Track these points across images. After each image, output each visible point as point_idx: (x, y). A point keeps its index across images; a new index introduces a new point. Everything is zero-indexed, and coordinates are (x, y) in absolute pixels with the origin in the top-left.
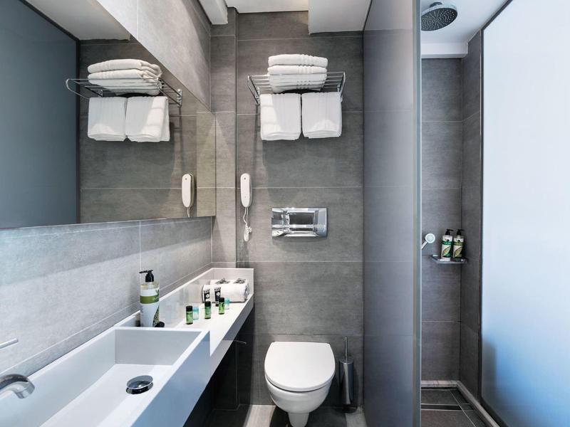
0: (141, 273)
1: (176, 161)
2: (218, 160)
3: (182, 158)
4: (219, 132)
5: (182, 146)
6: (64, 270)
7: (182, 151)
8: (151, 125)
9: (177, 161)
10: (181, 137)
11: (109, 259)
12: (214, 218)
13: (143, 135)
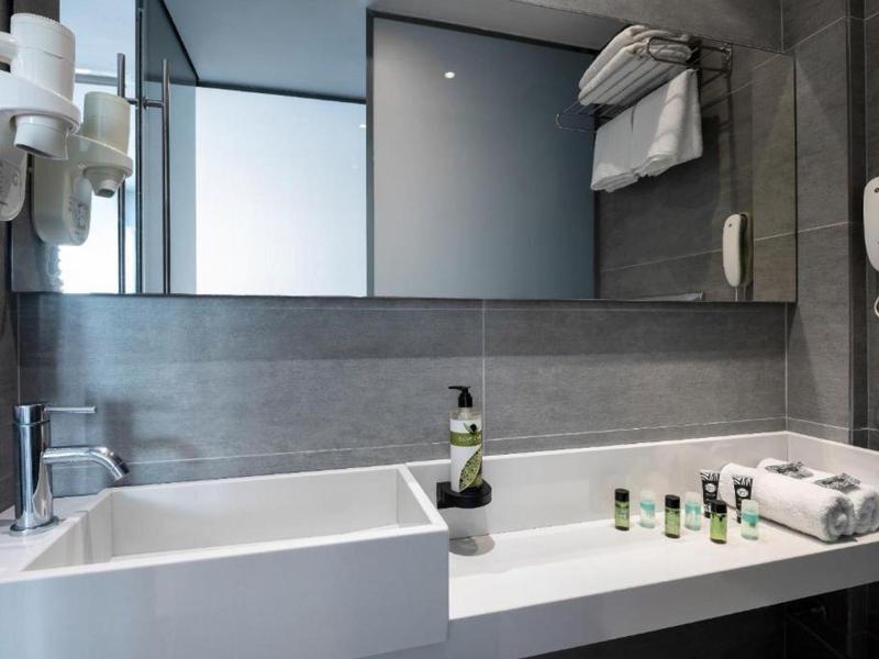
0: (451, 388)
1: (722, 193)
2: (802, 162)
3: (734, 183)
4: (805, 88)
5: (733, 157)
6: (304, 357)
7: (733, 168)
8: (662, 134)
9: (725, 191)
10: (731, 138)
11: (397, 356)
12: (793, 306)
13: (650, 158)
